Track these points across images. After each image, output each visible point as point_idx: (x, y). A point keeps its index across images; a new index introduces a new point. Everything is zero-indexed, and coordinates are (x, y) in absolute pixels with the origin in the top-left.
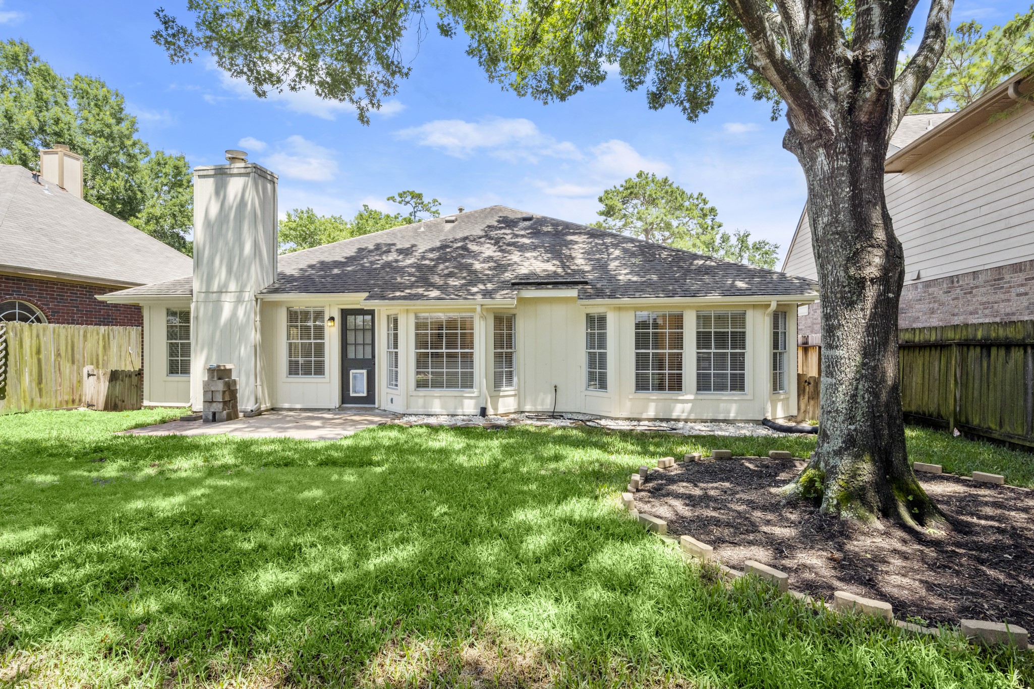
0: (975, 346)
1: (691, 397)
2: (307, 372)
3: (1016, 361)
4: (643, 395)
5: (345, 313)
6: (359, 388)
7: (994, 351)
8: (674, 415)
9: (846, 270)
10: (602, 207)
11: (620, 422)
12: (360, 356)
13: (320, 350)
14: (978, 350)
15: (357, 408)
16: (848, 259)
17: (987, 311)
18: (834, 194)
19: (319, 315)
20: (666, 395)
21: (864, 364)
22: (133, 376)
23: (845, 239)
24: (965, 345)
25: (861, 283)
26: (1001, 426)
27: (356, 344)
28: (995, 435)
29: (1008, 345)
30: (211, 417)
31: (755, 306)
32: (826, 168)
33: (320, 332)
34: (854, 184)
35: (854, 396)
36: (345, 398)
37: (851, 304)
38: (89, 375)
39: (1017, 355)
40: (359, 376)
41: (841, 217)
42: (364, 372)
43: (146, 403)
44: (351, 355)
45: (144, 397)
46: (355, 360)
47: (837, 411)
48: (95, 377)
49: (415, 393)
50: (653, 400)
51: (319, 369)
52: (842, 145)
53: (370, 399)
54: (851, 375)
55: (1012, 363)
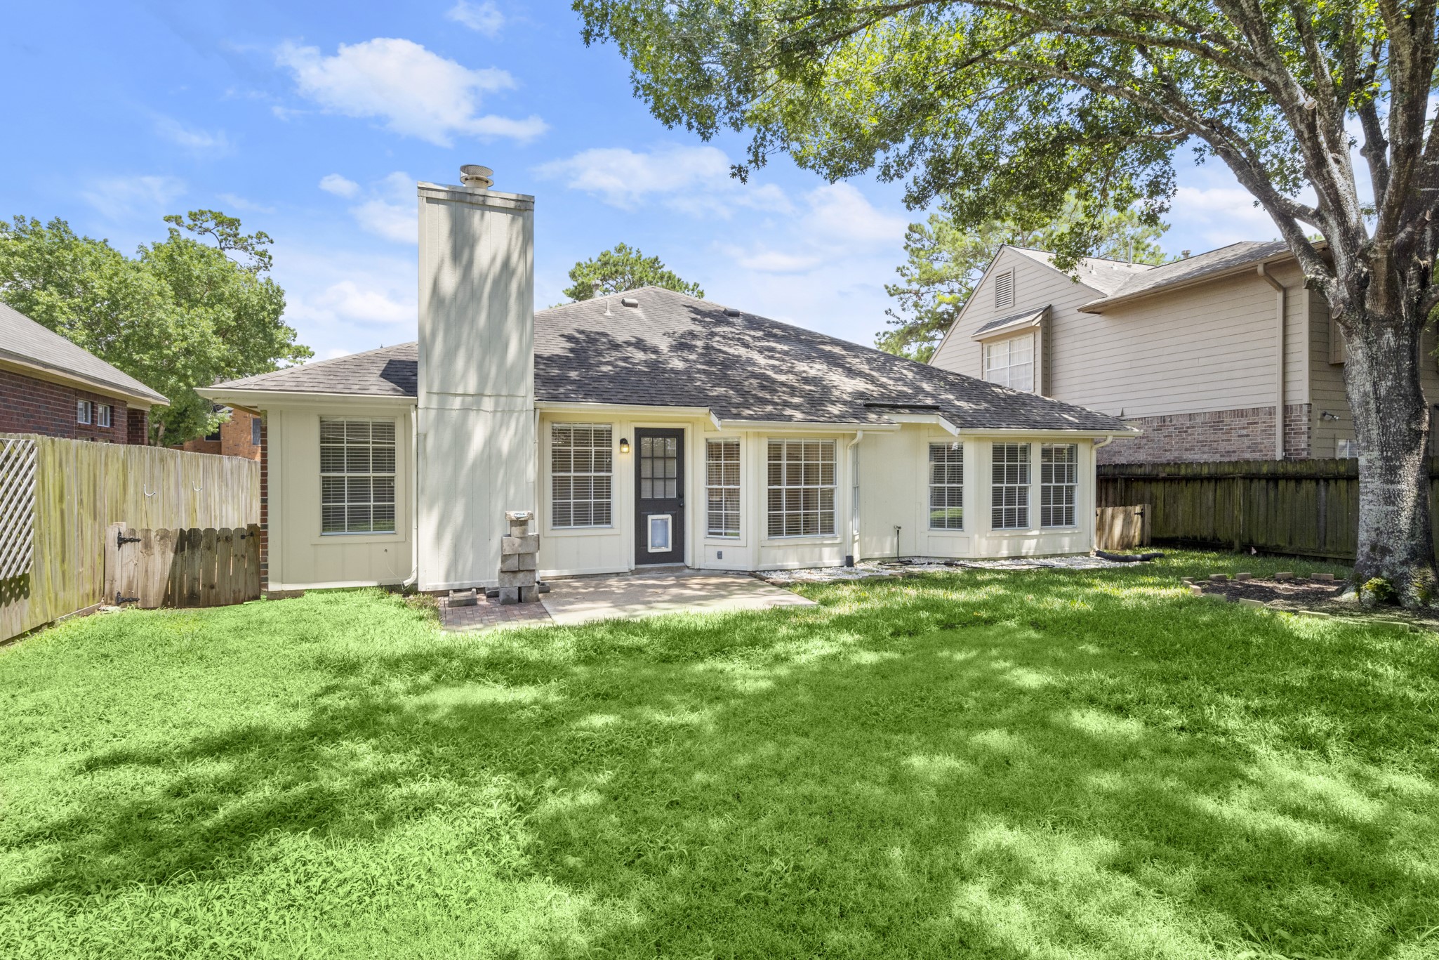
0: (1260, 479)
1: (1036, 533)
2: (582, 519)
3: (1307, 493)
4: (999, 532)
5: (640, 433)
6: (659, 542)
7: (1282, 484)
8: (1024, 552)
9: (1409, 424)
10: (571, 284)
11: (1003, 562)
12: (660, 495)
13: (604, 487)
14: (1263, 482)
15: (658, 569)
16: (1411, 416)
17: (1206, 449)
18: (1399, 365)
19: (603, 437)
20: (1015, 531)
21: (1419, 495)
22: (236, 539)
23: (1407, 400)
24: (1250, 478)
25: (1418, 434)
26: (1291, 543)
27: (653, 479)
28: (1288, 551)
29: (1298, 479)
30: (516, 597)
31: (1085, 440)
32: (1392, 344)
33: (604, 462)
34: (1413, 358)
35: (1413, 519)
36: (642, 555)
37: (1410, 450)
38: (121, 541)
39: (1308, 486)
40: (659, 524)
41: (1404, 383)
42: (669, 517)
43: (273, 587)
44: (646, 495)
45: (270, 576)
46: (653, 501)
47: (1400, 531)
48: (139, 545)
49: (768, 543)
50: (1006, 538)
51: (603, 516)
52: (1407, 328)
53: (677, 553)
54: (1411, 504)
55: (1303, 492)
